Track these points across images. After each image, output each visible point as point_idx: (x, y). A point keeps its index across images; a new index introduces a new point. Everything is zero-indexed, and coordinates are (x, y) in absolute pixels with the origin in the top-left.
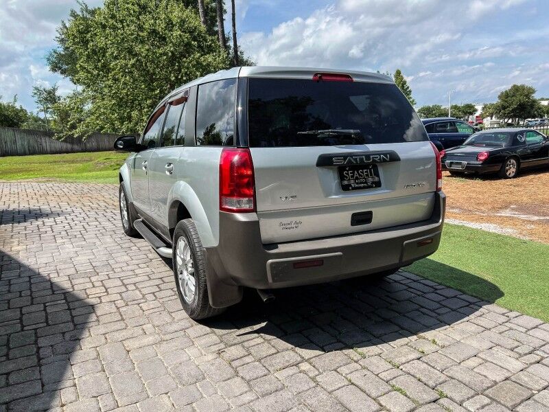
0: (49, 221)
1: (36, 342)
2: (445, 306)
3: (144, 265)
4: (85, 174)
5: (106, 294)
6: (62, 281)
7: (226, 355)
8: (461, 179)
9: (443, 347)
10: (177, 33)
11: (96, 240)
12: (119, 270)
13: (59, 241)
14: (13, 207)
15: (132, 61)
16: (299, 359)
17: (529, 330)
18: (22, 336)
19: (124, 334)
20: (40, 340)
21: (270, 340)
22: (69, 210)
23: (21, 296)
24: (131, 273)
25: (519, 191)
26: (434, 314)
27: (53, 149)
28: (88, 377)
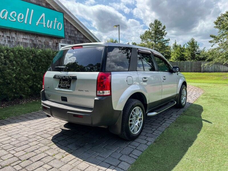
27: (224, 70)
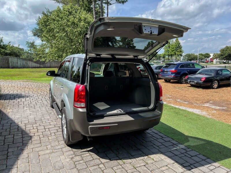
0: (23, 100)
1: (8, 150)
2: (163, 145)
3: (54, 121)
4: (42, 79)
5: (37, 132)
6: (22, 126)
7: (74, 160)
8: (194, 88)
9: (156, 161)
10: (82, 23)
11: (39, 109)
12: (45, 122)
13: (25, 108)
14: (11, 92)
15: (64, 34)
16: (100, 163)
17: (192, 157)
18: (3, 147)
19: (40, 149)
20: (9, 149)
21: (92, 155)
22: (32, 95)
23: (6, 131)
24: (49, 124)
25: (216, 95)
26: (158, 148)
27: (32, 66)
28: (23, 165)
